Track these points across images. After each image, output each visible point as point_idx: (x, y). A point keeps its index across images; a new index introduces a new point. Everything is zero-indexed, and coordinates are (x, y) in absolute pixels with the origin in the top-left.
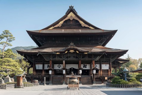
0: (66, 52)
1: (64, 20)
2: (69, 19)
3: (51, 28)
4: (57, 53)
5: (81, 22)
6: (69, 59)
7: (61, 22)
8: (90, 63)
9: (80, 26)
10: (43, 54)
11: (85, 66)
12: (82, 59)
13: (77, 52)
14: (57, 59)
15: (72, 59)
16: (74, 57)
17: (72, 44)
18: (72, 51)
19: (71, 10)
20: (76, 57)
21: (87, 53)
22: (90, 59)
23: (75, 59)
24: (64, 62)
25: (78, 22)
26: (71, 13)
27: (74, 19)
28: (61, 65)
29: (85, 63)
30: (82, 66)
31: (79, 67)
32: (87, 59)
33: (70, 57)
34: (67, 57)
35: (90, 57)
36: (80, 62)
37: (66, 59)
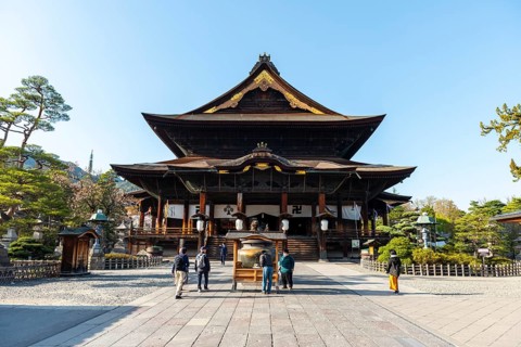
0: (247, 168)
1: (246, 90)
2: (258, 88)
3: (210, 111)
4: (221, 172)
5: (289, 96)
6: (254, 190)
7: (238, 97)
8: (312, 200)
9: (286, 107)
10: (180, 174)
11: (297, 210)
12: (291, 190)
13: (278, 169)
14: (221, 188)
15: (263, 188)
16: (268, 184)
17: (262, 145)
18: (262, 166)
19: (264, 65)
20: (275, 185)
21: (304, 173)
22: (313, 190)
23: (270, 189)
24: (240, 197)
25: (282, 96)
26: (264, 72)
27: (270, 89)
28: (232, 206)
29: (298, 200)
30: (290, 209)
31: (281, 211)
32: (304, 189)
33: (256, 183)
34: (249, 185)
35: (313, 186)
36: (285, 197)
37: (246, 190)
